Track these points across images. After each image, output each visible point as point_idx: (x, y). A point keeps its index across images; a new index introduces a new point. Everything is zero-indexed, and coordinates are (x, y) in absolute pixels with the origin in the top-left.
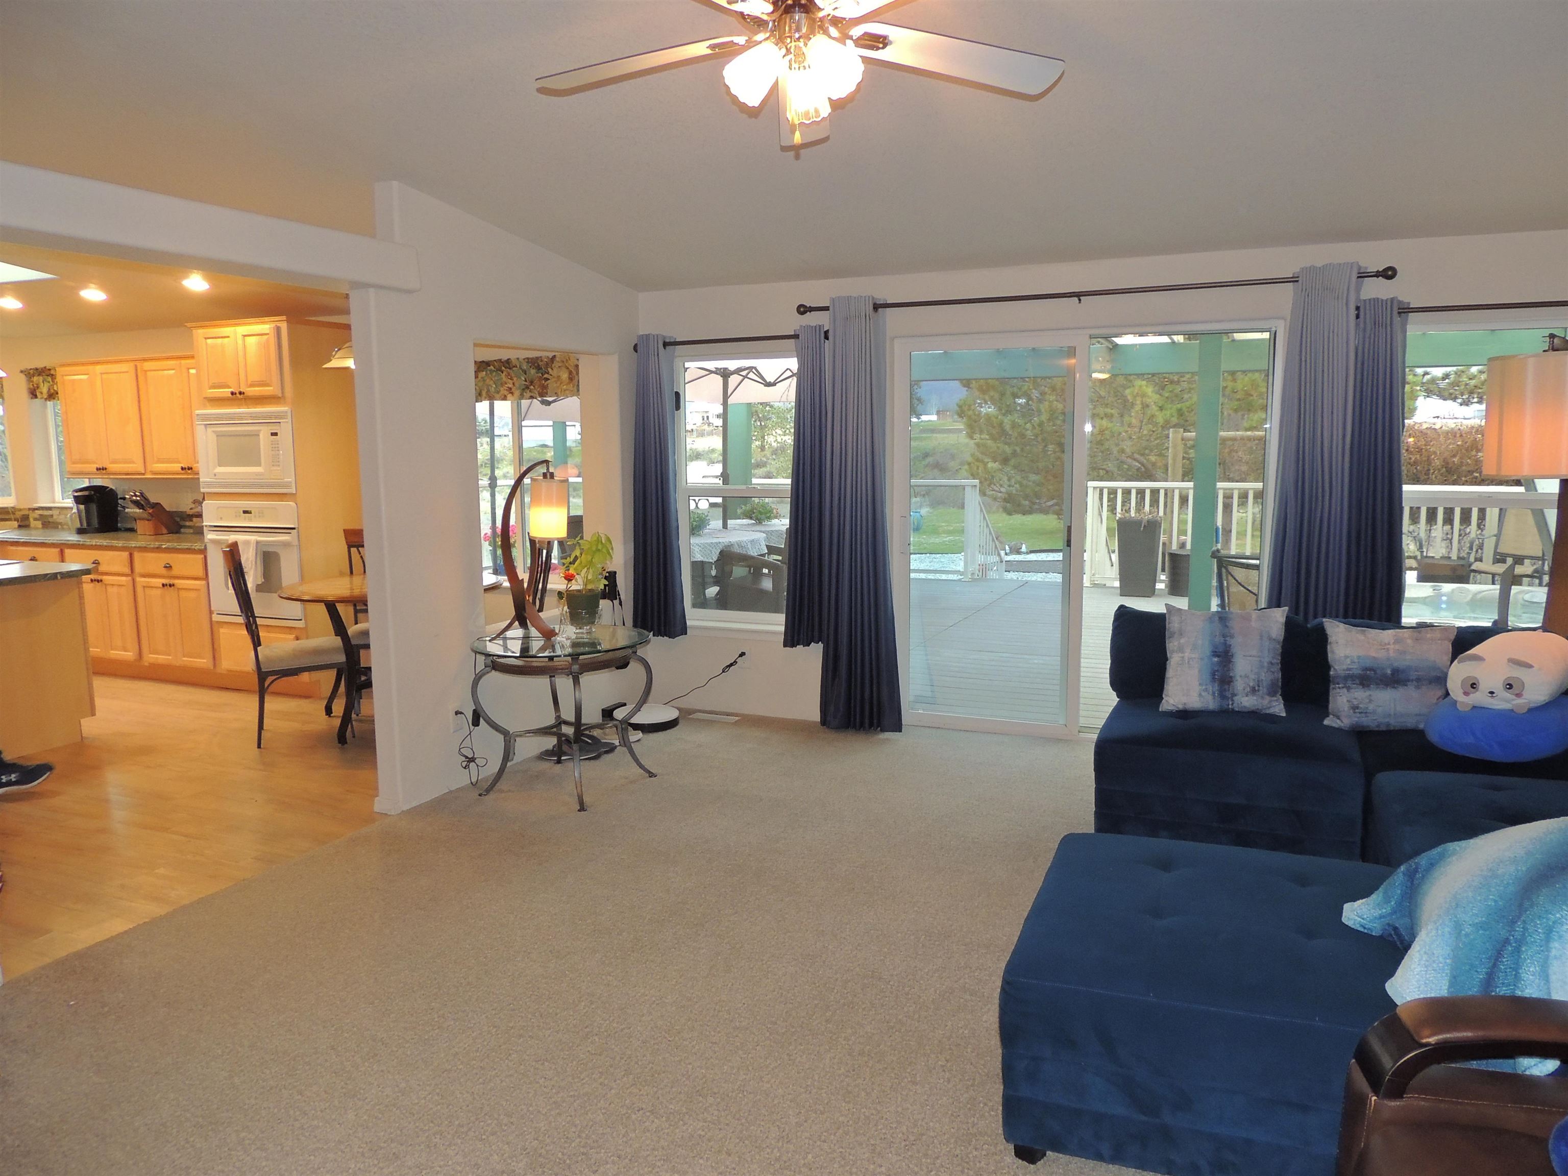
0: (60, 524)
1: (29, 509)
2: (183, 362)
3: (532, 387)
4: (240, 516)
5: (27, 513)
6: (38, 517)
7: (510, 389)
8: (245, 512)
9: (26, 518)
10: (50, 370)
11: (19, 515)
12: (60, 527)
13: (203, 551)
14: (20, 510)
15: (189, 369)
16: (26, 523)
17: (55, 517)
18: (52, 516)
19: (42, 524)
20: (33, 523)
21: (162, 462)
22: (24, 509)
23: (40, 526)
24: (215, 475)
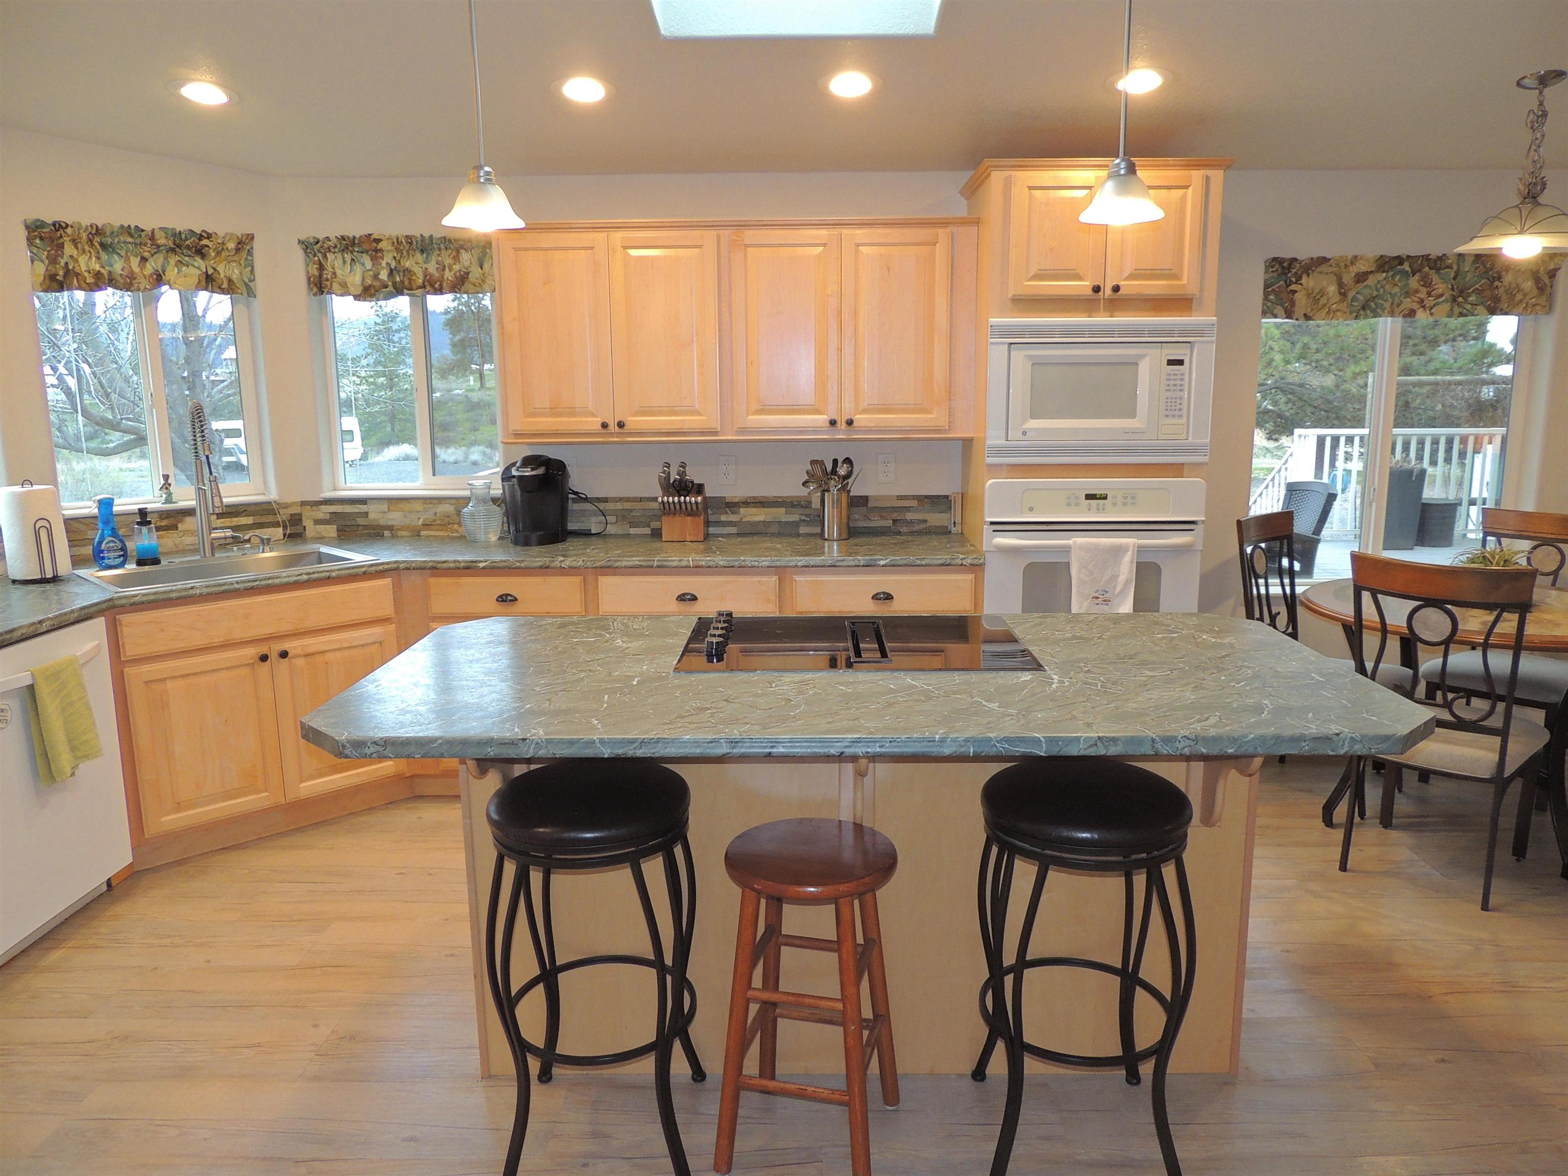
0: (391, 528)
1: (303, 503)
2: (846, 232)
3: (1460, 299)
4: (1077, 504)
5: (295, 510)
6: (327, 517)
7: (1422, 301)
8: (1089, 497)
9: (296, 520)
10: (378, 241)
11: (284, 515)
12: (387, 533)
13: (977, 568)
14: (286, 506)
15: (858, 245)
16: (298, 529)
17: (372, 516)
18: (366, 514)
19: (338, 531)
20: (311, 529)
21: (770, 412)
22: (293, 503)
23: (334, 534)
24: (1024, 433)
